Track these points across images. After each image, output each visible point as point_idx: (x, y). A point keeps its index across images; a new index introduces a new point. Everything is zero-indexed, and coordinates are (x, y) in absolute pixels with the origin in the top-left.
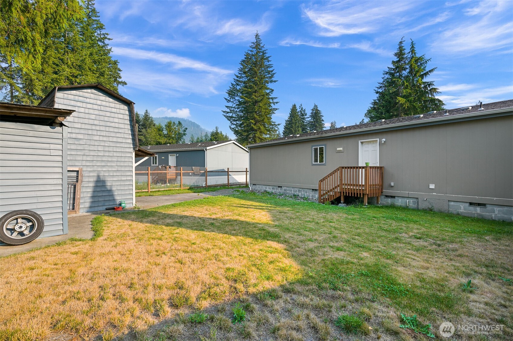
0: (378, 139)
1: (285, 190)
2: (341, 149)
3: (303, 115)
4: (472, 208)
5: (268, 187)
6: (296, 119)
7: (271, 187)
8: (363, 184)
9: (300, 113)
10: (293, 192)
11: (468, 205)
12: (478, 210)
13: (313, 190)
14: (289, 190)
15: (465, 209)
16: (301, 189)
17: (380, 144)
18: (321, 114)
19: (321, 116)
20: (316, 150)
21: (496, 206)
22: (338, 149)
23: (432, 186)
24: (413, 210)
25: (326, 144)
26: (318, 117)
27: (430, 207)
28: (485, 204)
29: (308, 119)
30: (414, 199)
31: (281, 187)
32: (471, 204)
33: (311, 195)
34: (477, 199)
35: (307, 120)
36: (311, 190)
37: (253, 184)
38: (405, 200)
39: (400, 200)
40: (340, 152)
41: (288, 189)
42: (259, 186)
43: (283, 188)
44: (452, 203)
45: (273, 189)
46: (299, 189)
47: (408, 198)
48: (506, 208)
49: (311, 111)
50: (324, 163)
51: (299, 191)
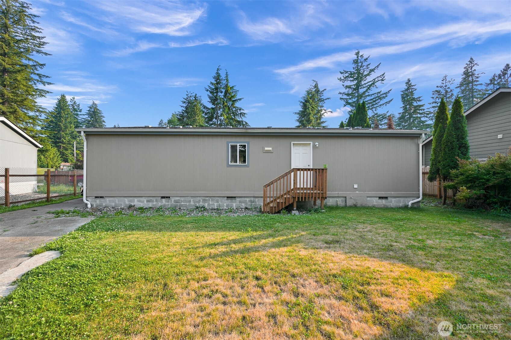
0: (312, 143)
1: (176, 202)
2: (270, 149)
3: (75, 110)
4: (380, 201)
5: (136, 200)
6: (66, 113)
7: (145, 200)
8: (312, 187)
9: (71, 107)
10: (192, 203)
11: (378, 198)
12: (384, 201)
13: (228, 197)
14: (185, 201)
15: (376, 202)
16: (207, 198)
17: (314, 147)
18: (102, 115)
19: (102, 116)
20: (234, 148)
21: (393, 198)
22: (266, 149)
23: (356, 186)
24: (343, 208)
25: (249, 142)
26: (98, 116)
27: (355, 203)
28: (387, 197)
29: (83, 116)
30: (342, 198)
31: (169, 197)
32: (380, 198)
33: (225, 204)
34: (383, 194)
35: (81, 116)
36: (226, 198)
37: (96, 197)
38: (335, 199)
39: (331, 200)
40: (268, 152)
41: (182, 199)
42: (111, 199)
43: (173, 199)
44: (369, 199)
45: (148, 201)
46: (204, 198)
47: (338, 198)
48: (397, 199)
49: (88, 109)
50: (246, 164)
51: (204, 201)
